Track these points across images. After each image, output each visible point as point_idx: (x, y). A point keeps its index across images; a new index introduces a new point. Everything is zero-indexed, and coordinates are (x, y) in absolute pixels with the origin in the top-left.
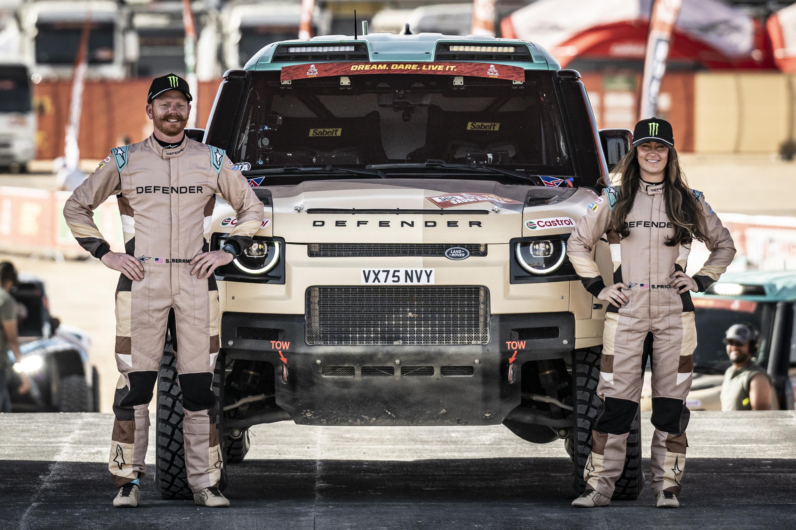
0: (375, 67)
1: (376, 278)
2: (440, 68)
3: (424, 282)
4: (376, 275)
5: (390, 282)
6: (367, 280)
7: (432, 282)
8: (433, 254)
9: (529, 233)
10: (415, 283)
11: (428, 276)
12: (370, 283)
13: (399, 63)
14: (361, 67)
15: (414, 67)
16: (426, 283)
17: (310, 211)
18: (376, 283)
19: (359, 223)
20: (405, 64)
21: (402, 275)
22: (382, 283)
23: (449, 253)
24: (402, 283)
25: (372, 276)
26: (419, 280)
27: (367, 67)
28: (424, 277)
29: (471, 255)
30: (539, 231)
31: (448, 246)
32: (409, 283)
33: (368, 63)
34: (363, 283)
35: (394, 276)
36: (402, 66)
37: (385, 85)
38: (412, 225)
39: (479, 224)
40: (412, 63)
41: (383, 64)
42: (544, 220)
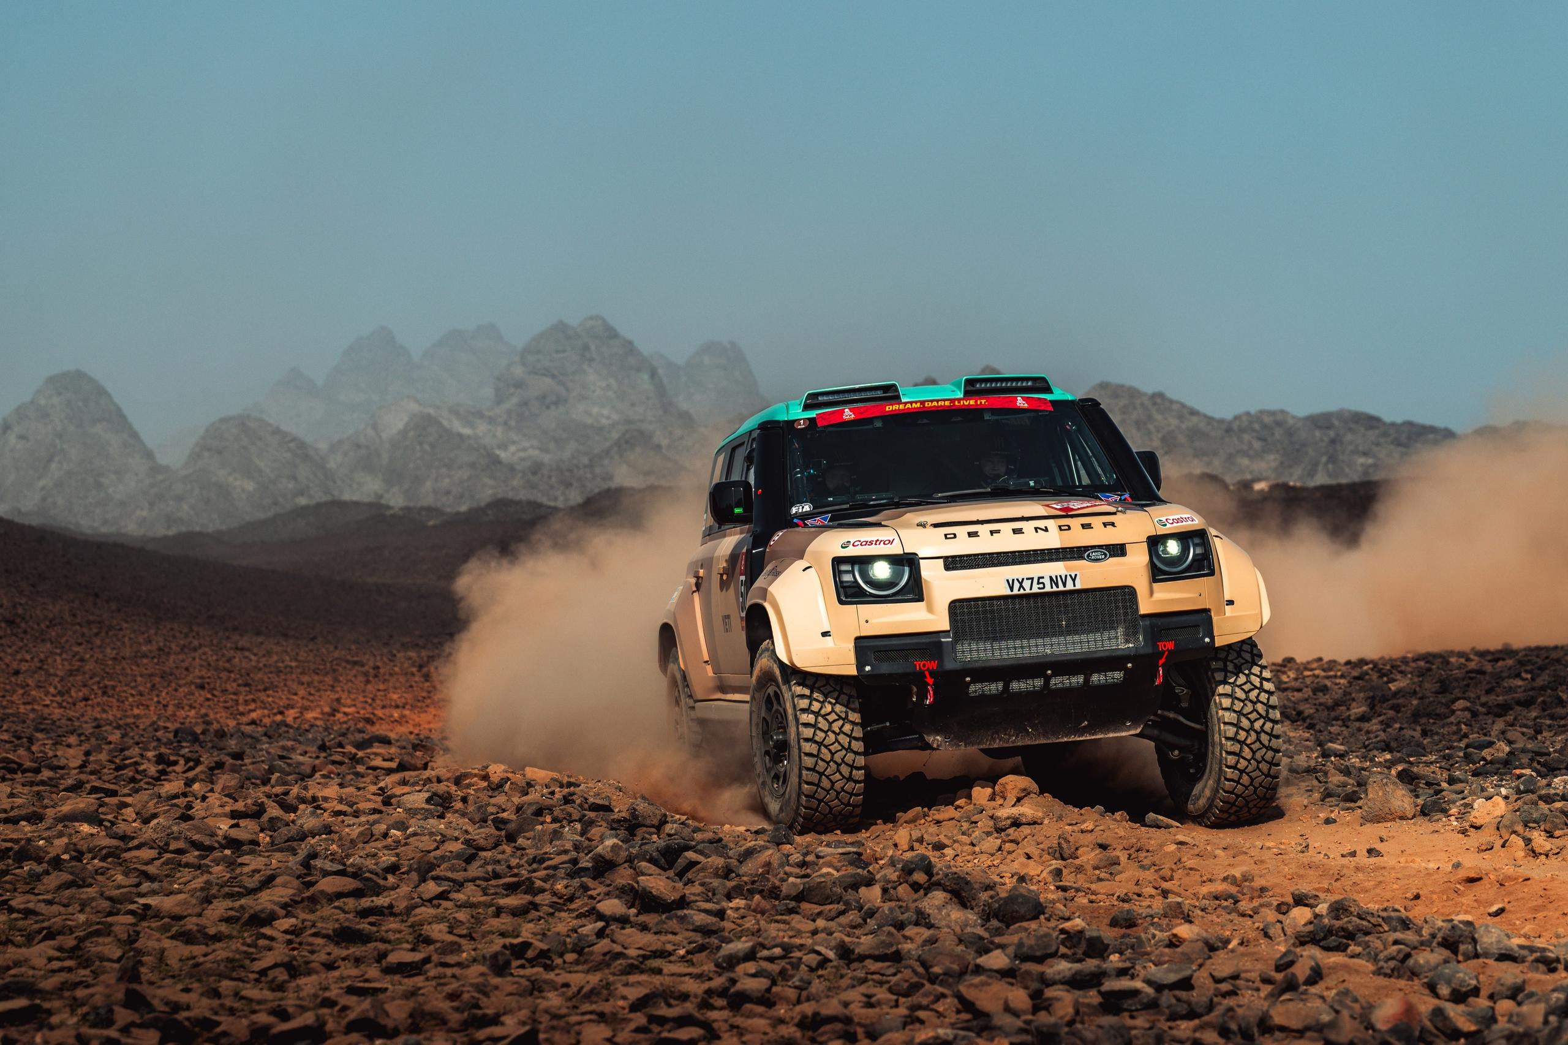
0: (908, 406)
1: (1021, 586)
2: (972, 402)
3: (1070, 586)
4: (1021, 583)
5: (1035, 590)
6: (1012, 589)
7: (1078, 586)
8: (1072, 558)
9: (1162, 531)
10: (1061, 588)
11: (1074, 580)
12: (1016, 592)
13: (932, 401)
14: (896, 407)
15: (947, 403)
16: (1072, 588)
17: (936, 526)
18: (1022, 591)
19: (992, 532)
20: (938, 401)
21: (1047, 581)
22: (1028, 591)
23: (1088, 556)
24: (1048, 589)
25: (1017, 585)
26: (1064, 585)
27: (902, 407)
28: (1069, 582)
29: (1111, 556)
30: (1169, 528)
31: (1087, 548)
32: (1055, 589)
33: (900, 403)
34: (1008, 592)
35: (1039, 583)
36: (935, 404)
37: (925, 421)
38: (1046, 530)
39: (1113, 524)
40: (944, 400)
41: (916, 402)
42: (1171, 517)
